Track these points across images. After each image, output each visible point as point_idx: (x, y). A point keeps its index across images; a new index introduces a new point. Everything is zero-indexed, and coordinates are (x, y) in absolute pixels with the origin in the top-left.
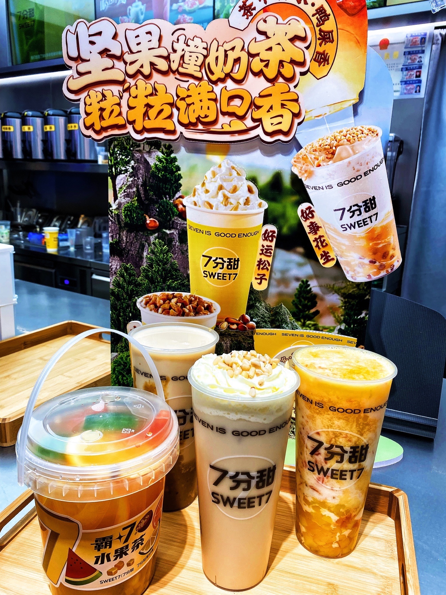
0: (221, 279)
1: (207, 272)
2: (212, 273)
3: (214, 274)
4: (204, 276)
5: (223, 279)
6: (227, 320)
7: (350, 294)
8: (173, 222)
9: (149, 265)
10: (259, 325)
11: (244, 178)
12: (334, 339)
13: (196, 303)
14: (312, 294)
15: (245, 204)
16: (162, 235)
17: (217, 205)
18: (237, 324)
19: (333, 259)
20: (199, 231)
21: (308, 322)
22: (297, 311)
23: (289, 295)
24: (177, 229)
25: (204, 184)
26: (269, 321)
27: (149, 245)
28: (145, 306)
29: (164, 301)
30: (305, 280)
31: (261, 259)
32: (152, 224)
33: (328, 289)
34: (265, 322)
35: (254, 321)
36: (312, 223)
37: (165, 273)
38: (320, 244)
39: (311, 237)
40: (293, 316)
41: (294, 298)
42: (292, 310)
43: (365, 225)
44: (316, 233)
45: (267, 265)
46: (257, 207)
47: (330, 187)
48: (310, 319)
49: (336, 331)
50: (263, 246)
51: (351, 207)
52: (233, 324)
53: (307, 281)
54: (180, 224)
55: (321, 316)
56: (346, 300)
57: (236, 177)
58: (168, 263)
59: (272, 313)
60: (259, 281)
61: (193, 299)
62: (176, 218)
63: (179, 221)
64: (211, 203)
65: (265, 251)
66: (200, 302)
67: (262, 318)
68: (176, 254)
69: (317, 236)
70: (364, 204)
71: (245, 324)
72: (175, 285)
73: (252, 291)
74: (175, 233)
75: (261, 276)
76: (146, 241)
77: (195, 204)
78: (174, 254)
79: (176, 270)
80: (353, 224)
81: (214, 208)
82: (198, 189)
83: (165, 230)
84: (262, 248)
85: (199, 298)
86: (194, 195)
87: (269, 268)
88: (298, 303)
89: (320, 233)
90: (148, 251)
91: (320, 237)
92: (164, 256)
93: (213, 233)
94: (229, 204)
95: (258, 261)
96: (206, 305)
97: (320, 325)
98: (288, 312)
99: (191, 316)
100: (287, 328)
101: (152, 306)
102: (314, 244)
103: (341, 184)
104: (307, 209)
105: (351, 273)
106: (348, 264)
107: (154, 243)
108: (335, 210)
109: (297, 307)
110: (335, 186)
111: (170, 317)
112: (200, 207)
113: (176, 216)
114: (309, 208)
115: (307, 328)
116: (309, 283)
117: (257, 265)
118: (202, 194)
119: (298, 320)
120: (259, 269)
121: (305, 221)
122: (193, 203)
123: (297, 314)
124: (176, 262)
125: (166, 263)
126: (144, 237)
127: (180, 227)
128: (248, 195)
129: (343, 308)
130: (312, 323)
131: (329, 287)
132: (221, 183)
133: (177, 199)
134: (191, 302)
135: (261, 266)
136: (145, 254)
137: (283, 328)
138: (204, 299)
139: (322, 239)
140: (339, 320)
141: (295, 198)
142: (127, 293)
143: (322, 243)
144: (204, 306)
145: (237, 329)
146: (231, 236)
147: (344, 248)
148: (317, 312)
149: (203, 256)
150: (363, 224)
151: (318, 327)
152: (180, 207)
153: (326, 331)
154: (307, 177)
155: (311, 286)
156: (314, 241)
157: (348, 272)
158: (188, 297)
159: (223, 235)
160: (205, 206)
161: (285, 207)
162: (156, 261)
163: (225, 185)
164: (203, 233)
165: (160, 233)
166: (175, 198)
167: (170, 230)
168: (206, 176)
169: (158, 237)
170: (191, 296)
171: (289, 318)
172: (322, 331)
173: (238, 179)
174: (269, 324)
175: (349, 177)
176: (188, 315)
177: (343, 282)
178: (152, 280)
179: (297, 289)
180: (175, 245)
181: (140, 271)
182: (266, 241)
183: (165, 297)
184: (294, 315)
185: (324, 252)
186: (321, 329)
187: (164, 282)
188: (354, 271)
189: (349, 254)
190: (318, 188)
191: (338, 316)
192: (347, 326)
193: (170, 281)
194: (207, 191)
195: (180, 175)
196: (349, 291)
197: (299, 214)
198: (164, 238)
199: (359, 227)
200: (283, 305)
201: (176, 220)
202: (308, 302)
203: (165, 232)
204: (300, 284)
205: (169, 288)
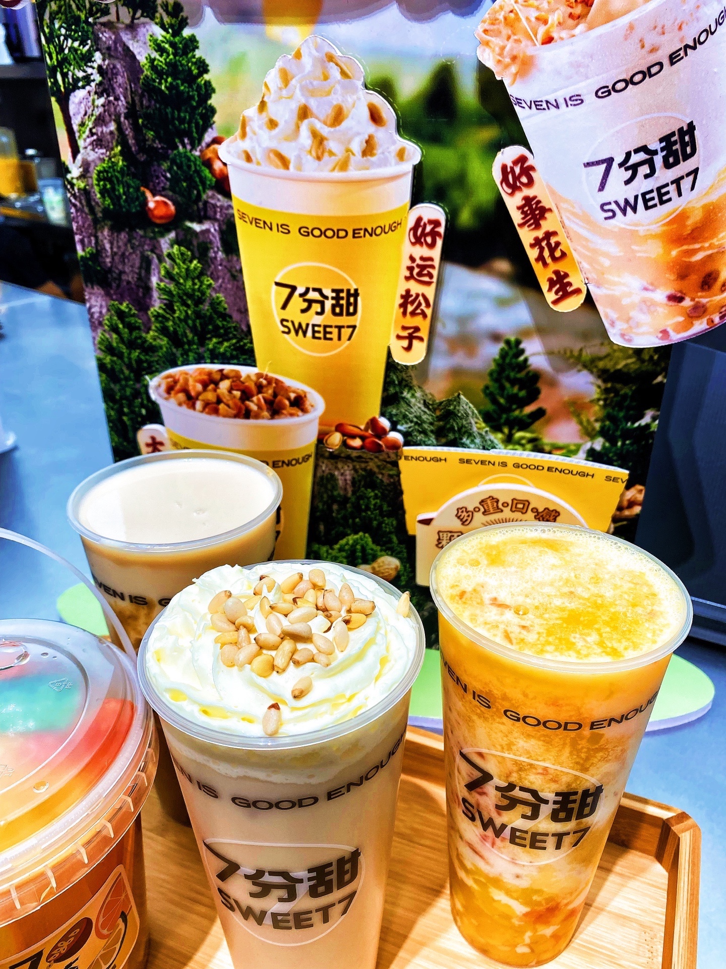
0: (319, 338)
1: (287, 321)
2: (300, 325)
3: (304, 326)
4: (284, 332)
5: (325, 338)
6: (339, 428)
7: (620, 370)
8: (206, 203)
9: (165, 305)
10: (410, 438)
11: (359, 84)
12: (574, 472)
13: (270, 391)
14: (529, 372)
15: (365, 153)
16: (185, 235)
17: (299, 157)
18: (363, 438)
19: (578, 291)
20: (262, 225)
21: (519, 435)
22: (494, 411)
23: (477, 375)
24: (215, 220)
25: (263, 105)
26: (432, 431)
27: (161, 259)
28: (166, 395)
29: (205, 385)
30: (513, 339)
31: (408, 291)
32: (161, 211)
33: (569, 358)
34: (424, 432)
35: (399, 431)
36: (528, 200)
37: (201, 324)
38: (546, 253)
39: (527, 236)
40: (485, 421)
41: (488, 381)
42: (482, 407)
43: (662, 202)
44: (538, 226)
45: (424, 304)
46: (392, 158)
47: (576, 100)
48: (524, 425)
49: (582, 454)
50: (412, 259)
51: (628, 155)
52: (353, 436)
53: (518, 342)
54: (222, 207)
55: (549, 421)
56: (609, 385)
57: (339, 82)
58: (204, 301)
59: (438, 413)
60: (405, 343)
61: (264, 382)
62: (210, 193)
63: (219, 200)
64: (284, 153)
65: (416, 270)
66: (279, 388)
67: (416, 423)
68: (218, 278)
69: (540, 234)
70: (664, 144)
71: (380, 439)
72: (226, 351)
73: (391, 366)
74: (212, 230)
75: (411, 331)
76: (152, 251)
77: (249, 159)
78: (216, 279)
79: (224, 316)
80: (632, 201)
81: (291, 166)
82: (251, 119)
83: (189, 224)
84: (409, 263)
85: (278, 382)
86: (244, 135)
87: (429, 312)
88: (496, 392)
89: (547, 225)
90: (159, 273)
91: (548, 235)
92: (194, 284)
93: (294, 229)
94: (326, 155)
95: (402, 297)
96: (292, 396)
97: (546, 440)
98: (473, 412)
99: (263, 418)
100: (472, 446)
101: (181, 396)
102: (532, 254)
103: (604, 92)
104: (515, 163)
105: (621, 326)
106: (614, 302)
107: (169, 255)
108: (588, 165)
109: (494, 401)
110: (589, 98)
111: (220, 419)
112: (258, 164)
113: (212, 188)
114: (522, 160)
115: (517, 447)
116: (522, 346)
117: (401, 306)
118: (260, 132)
119: (496, 428)
120: (404, 313)
121: (512, 194)
122: (244, 156)
123: (495, 416)
124: (221, 296)
125: (199, 301)
126: (148, 242)
127: (221, 216)
128: (371, 128)
129: (601, 403)
130: (528, 435)
131: (568, 354)
132: (303, 101)
133: (208, 145)
134: (260, 388)
135: (410, 308)
136: (154, 280)
137: (464, 446)
138: (288, 382)
139: (553, 240)
140: (590, 429)
141: (489, 133)
142: (129, 366)
143: (552, 250)
144: (289, 399)
145: (362, 447)
146: (336, 234)
147: (607, 263)
148: (540, 414)
149: (277, 284)
150: (656, 201)
151: (543, 444)
152: (217, 166)
153: (558, 452)
154: (516, 74)
155: (527, 354)
156: (532, 246)
157: (613, 324)
158: (254, 378)
159: (317, 233)
160: (271, 162)
161: (464, 158)
162: (180, 297)
163: (313, 104)
164: (271, 229)
165: (179, 230)
166: (204, 144)
167: (200, 222)
168: (266, 85)
169: (177, 242)
170: (259, 376)
171: (478, 425)
172: (550, 453)
173: (344, 87)
174: (433, 438)
175: (627, 71)
176: (257, 416)
177: (602, 344)
178: (175, 339)
179: (495, 360)
180: (215, 258)
181: (149, 319)
182: (418, 247)
183: (205, 377)
184: (488, 418)
185: (557, 273)
186: (547, 448)
187: (202, 343)
188: (628, 320)
189: (616, 279)
190: (545, 105)
191: (588, 421)
192: (607, 444)
193: (215, 340)
194: (273, 124)
195: (208, 84)
196: (616, 363)
197: (497, 176)
198: (191, 243)
199: (647, 208)
200: (462, 397)
201: (213, 197)
202: (520, 389)
203: (190, 228)
204: (502, 350)
205: (215, 357)
